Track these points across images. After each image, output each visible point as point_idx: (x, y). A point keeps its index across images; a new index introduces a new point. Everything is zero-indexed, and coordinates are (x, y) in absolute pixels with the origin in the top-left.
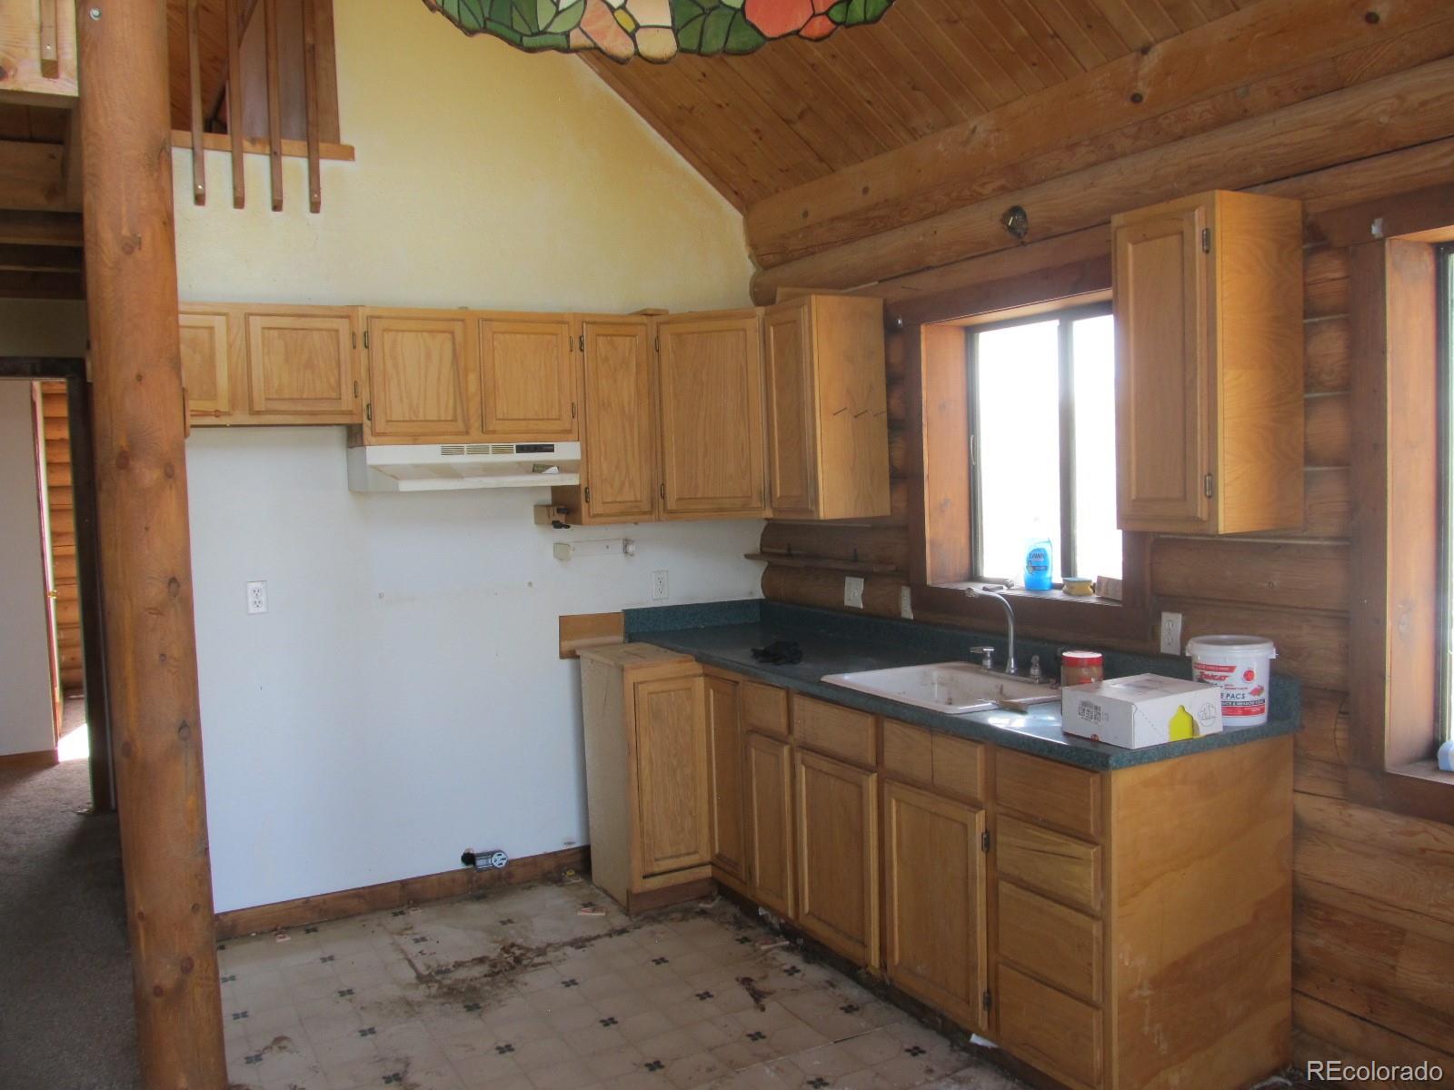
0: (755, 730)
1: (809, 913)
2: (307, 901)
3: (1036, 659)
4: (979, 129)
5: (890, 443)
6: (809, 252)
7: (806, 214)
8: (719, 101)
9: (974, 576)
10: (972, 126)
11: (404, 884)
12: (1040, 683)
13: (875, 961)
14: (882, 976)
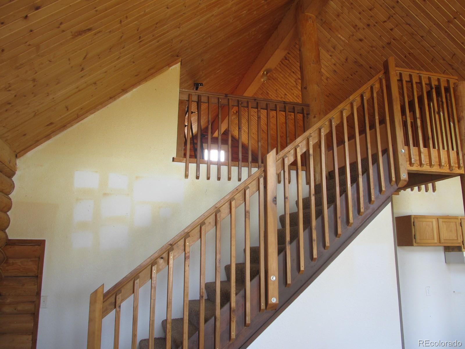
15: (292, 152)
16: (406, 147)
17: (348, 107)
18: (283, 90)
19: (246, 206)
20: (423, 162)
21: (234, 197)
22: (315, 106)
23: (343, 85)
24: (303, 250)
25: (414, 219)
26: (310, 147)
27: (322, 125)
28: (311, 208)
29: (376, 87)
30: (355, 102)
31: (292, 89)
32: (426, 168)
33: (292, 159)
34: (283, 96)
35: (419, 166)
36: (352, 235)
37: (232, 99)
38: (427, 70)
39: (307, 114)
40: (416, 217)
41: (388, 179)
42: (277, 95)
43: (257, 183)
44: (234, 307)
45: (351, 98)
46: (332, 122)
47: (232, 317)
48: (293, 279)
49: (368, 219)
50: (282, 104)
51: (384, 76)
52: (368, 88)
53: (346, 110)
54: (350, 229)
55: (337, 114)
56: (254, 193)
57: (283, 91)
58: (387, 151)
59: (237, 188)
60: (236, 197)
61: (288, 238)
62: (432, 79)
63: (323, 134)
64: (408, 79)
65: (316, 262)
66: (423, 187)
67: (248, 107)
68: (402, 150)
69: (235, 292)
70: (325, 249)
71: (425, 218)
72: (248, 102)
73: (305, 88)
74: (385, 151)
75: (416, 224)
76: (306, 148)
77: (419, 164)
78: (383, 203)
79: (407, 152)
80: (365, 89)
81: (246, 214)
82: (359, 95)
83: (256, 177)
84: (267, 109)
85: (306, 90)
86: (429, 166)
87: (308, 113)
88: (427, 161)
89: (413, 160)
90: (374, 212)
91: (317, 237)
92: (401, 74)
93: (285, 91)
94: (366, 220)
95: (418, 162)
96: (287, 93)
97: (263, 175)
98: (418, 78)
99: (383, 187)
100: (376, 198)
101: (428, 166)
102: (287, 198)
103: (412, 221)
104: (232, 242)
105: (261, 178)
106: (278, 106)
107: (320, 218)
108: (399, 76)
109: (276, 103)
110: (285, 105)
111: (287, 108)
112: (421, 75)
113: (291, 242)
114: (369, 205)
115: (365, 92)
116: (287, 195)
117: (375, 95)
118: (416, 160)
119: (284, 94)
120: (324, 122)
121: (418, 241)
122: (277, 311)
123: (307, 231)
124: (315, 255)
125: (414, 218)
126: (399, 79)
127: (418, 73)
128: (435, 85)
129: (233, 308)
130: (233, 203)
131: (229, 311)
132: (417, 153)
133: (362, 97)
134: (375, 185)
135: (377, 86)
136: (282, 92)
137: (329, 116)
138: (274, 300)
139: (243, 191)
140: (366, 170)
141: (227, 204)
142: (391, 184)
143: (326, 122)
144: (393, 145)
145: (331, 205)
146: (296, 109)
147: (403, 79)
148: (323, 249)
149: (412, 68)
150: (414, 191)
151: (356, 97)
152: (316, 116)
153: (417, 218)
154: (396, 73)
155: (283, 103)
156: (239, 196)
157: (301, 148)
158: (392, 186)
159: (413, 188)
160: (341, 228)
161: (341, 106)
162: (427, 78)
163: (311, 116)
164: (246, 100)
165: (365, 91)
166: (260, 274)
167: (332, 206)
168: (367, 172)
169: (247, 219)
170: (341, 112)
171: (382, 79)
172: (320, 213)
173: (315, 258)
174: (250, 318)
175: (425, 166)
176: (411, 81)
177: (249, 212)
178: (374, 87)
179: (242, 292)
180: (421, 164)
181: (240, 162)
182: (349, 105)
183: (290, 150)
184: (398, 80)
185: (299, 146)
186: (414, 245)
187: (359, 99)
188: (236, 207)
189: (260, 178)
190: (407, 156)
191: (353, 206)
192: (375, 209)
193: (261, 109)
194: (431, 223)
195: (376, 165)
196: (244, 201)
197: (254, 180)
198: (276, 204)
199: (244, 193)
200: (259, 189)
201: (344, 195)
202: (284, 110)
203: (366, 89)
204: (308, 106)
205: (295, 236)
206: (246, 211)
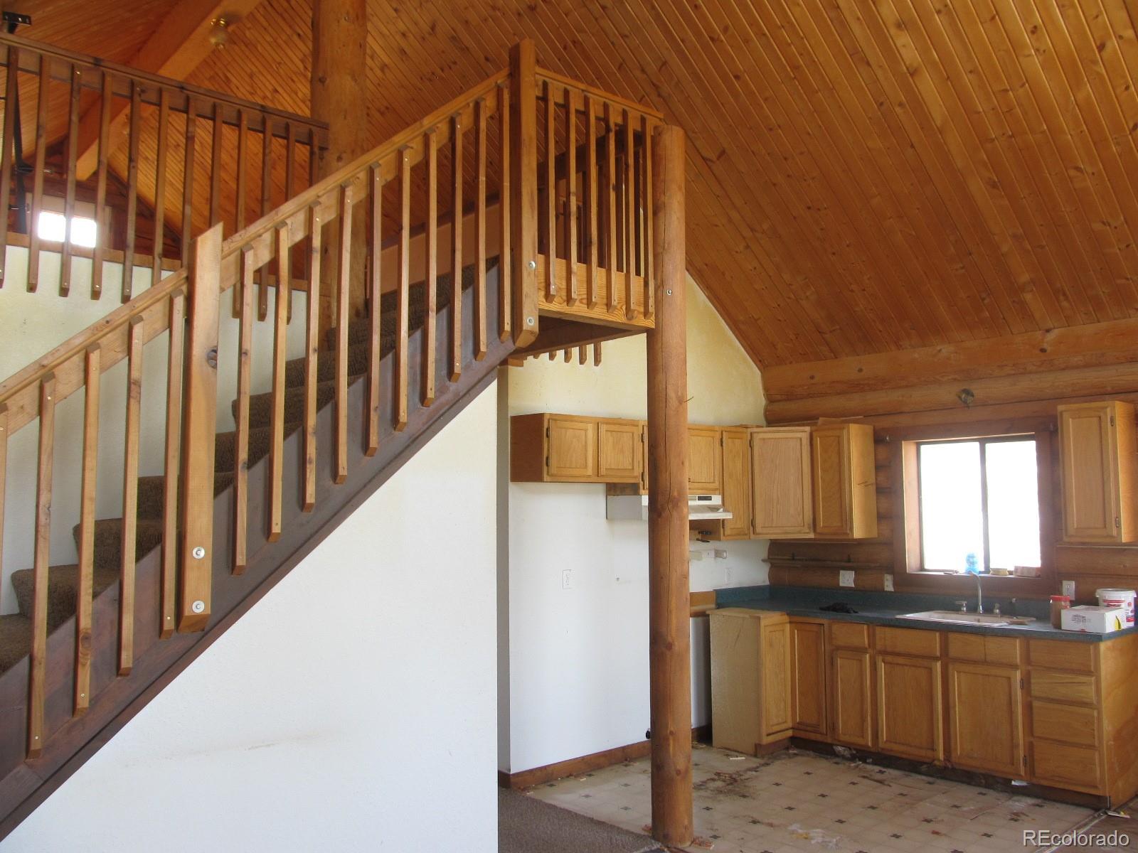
0: (838, 648)
1: (887, 741)
2: (583, 758)
3: (997, 605)
4: (943, 350)
5: (877, 499)
6: (810, 396)
7: (812, 377)
8: (780, 318)
9: (922, 569)
10: (938, 348)
11: (623, 748)
12: (1001, 617)
13: (941, 756)
14: (946, 764)
15: (268, 237)
16: (541, 257)
17: (417, 144)
18: (269, 77)
19: (132, 366)
20: (574, 296)
21: (99, 341)
22: (342, 131)
23: (420, 89)
24: (281, 483)
25: (549, 422)
26: (314, 231)
27: (349, 179)
28: (308, 382)
29: (486, 106)
30: (434, 134)
31: (292, 80)
32: (579, 310)
33: (265, 257)
34: (268, 95)
35: (566, 303)
36: (402, 452)
37: (113, 76)
38: (608, 88)
39: (322, 149)
40: (555, 418)
41: (495, 325)
42: (252, 87)
43: (167, 309)
44: (87, 629)
45: (427, 122)
46: (375, 175)
47: (80, 655)
48: (250, 555)
49: (442, 415)
50: (257, 112)
51: (507, 83)
52: (468, 104)
53: (411, 150)
54: (401, 437)
55: (389, 156)
56: (157, 334)
57: (268, 81)
58: (498, 262)
59: (108, 319)
60: (103, 341)
61: (243, 455)
62: (611, 109)
63: (349, 202)
64: (561, 101)
65: (312, 513)
66: (575, 351)
67: (159, 105)
68: (532, 263)
69: (91, 591)
70: (337, 481)
71: (572, 421)
72: (160, 91)
73: (322, 81)
74: (494, 262)
75: (553, 433)
76: (305, 231)
77: (565, 298)
78: (480, 381)
79: (542, 269)
80: (460, 105)
81: (132, 389)
82: (445, 119)
83: (164, 293)
84: (213, 119)
85: (324, 85)
86: (586, 306)
87: (323, 146)
88: (582, 293)
89: (552, 287)
90: (459, 400)
91: (319, 454)
92: (545, 85)
93: (273, 82)
94: (439, 418)
95: (564, 293)
96: (279, 89)
97: (184, 288)
98: (582, 102)
99: (481, 343)
100: (466, 367)
101: (583, 306)
102: (246, 353)
103: (546, 426)
104: (88, 459)
105: (178, 298)
106: (245, 117)
107: (328, 409)
108: (541, 87)
109: (241, 107)
110: (264, 117)
111: (269, 124)
112: (589, 95)
113: (251, 463)
114: (448, 383)
115: (460, 114)
116: (246, 346)
117: (483, 125)
118: (559, 290)
119: (270, 88)
120: (356, 171)
121: (553, 470)
122: (206, 634)
123: (294, 438)
124: (311, 498)
125: (549, 420)
126: (540, 95)
127: (583, 91)
128: (616, 125)
129: (84, 630)
130: (95, 358)
131: (72, 640)
132: (564, 274)
133: (452, 123)
134: (464, 338)
135: (489, 104)
136: (267, 84)
137: (369, 158)
138: (198, 607)
139: (126, 326)
140: (446, 301)
141: (77, 360)
142: (502, 338)
143: (359, 173)
144: (512, 250)
145: (358, 378)
146: (292, 130)
147: (550, 97)
148: (331, 482)
149: (576, 78)
150: (555, 359)
151: (439, 122)
152: (344, 156)
153: (556, 420)
154: (536, 81)
155: (260, 110)
156: (114, 340)
157: (291, 229)
158: (502, 343)
159: (554, 353)
160: (379, 433)
161: (399, 139)
162: (602, 103)
163: (331, 156)
164: (156, 83)
165: (460, 111)
166: (165, 543)
167: (361, 381)
168: (449, 305)
169: (132, 401)
170: (400, 155)
171: (502, 90)
172: (328, 396)
173: (311, 505)
174: (131, 656)
175: (577, 303)
176: (565, 107)
177: (138, 384)
178: (482, 104)
179: (111, 592)
180: (569, 300)
181: (130, 253)
182: (419, 140)
183: (262, 231)
184: (538, 98)
185: (287, 224)
186: (545, 480)
187: (444, 128)
188: (103, 369)
189: (176, 297)
190: (542, 279)
191: (411, 383)
192: (461, 394)
193: (199, 116)
194: (583, 432)
195: (470, 290)
196: (125, 354)
197: (158, 300)
198: (215, 367)
199: (126, 333)
200: (170, 326)
201: (390, 356)
202: (262, 130)
203: (464, 106)
204: (325, 127)
205: (261, 449)
206: (132, 381)
